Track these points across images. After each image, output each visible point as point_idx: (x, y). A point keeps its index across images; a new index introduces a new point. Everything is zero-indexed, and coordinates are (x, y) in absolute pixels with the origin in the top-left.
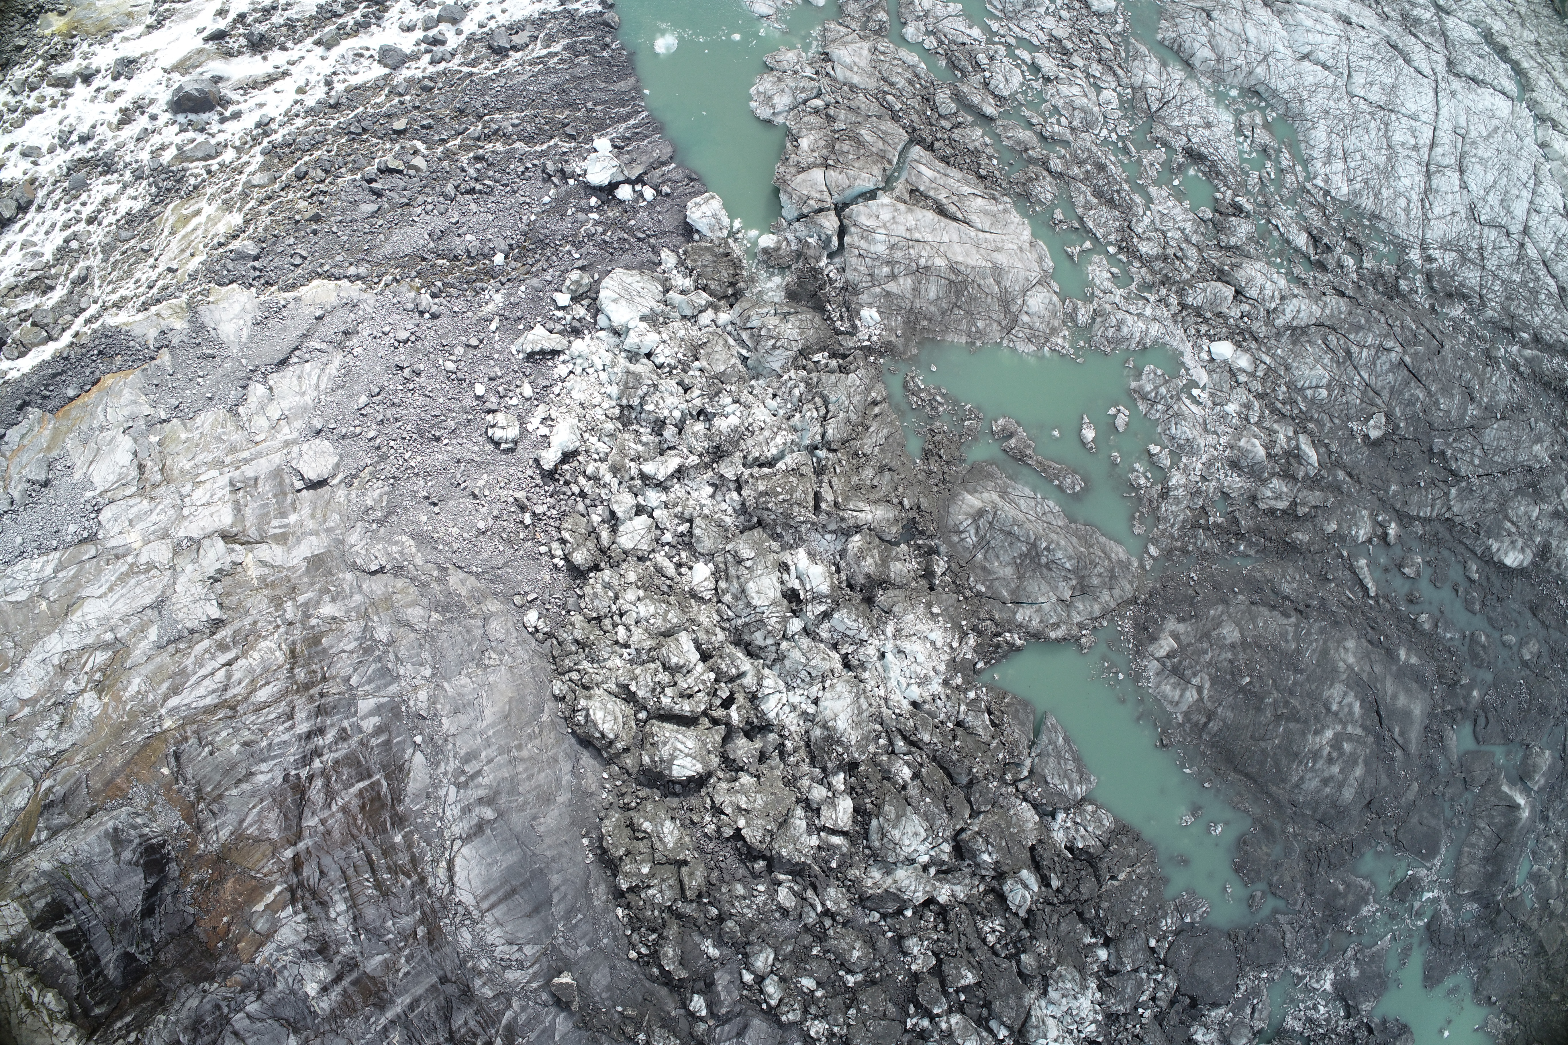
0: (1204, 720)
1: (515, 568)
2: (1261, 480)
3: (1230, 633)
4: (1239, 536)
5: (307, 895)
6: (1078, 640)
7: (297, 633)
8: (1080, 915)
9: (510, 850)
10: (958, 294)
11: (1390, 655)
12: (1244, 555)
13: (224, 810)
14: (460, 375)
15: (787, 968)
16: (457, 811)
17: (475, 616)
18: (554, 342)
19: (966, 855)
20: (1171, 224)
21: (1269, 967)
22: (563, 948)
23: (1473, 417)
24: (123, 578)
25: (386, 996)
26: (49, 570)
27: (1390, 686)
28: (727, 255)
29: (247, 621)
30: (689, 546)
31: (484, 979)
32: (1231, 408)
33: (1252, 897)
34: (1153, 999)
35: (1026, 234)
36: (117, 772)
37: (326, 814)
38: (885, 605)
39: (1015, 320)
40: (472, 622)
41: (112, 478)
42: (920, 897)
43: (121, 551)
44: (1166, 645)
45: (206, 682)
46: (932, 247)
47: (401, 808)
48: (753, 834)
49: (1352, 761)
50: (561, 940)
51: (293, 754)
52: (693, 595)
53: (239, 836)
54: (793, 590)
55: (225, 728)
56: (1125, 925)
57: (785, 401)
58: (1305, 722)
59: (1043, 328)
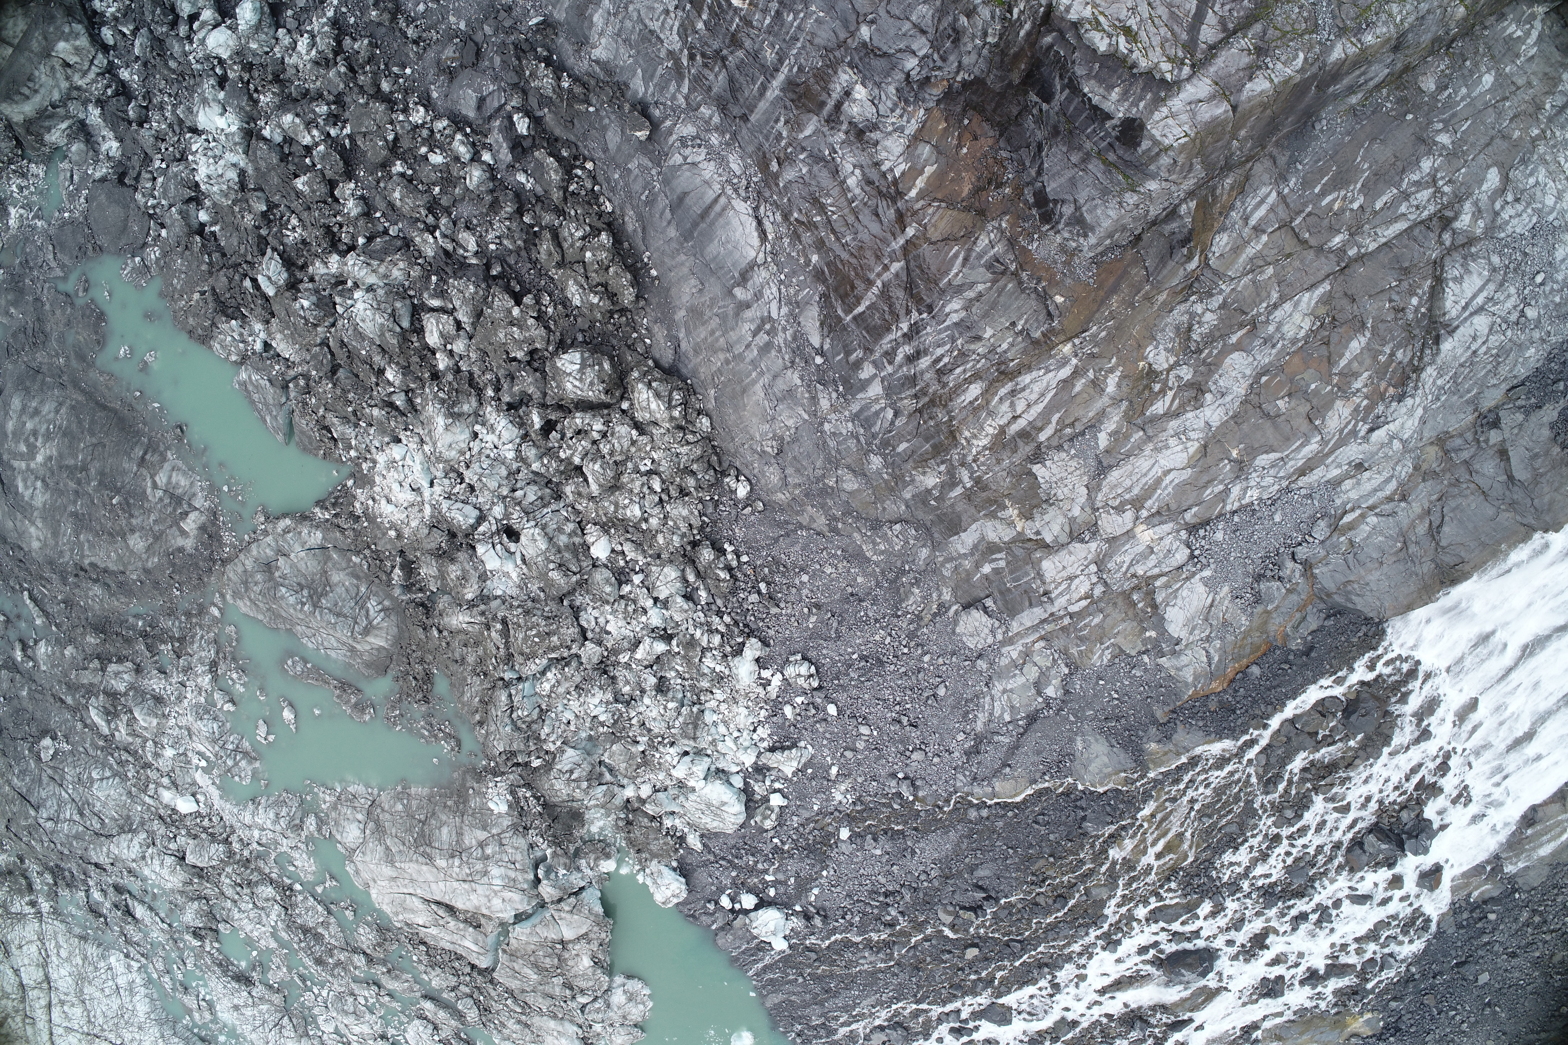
0: (148, 457)
1: (768, 537)
2: (135, 689)
3: (137, 542)
4: (145, 635)
5: (885, 191)
6: (267, 518)
7: (955, 455)
8: (224, 255)
9: (715, 258)
10: (422, 835)
12: (137, 616)
13: (989, 267)
14: (854, 723)
15: (456, 171)
16: (767, 293)
17: (795, 487)
18: (773, 760)
20: (252, 916)
21: (64, 224)
22: (650, 164)
24: (1148, 493)
25: (790, 96)
26: (1236, 491)
28: (640, 852)
29: (1006, 464)
30: (616, 571)
31: (712, 124)
32: (169, 753)
34: (154, 180)
35: (374, 895)
36: (1114, 290)
37: (885, 277)
38: (436, 533)
39: (369, 814)
40: (797, 481)
41: (1185, 593)
42: (351, 258)
43: (1156, 520)
44: (191, 524)
45: (1033, 397)
46: (451, 877)
47: (821, 288)
48: (501, 301)
49: (17, 435)
50: (654, 172)
51: (929, 334)
52: (604, 527)
53: (967, 242)
55: (1005, 352)
56: (186, 249)
57: (557, 719)
58: (61, 467)
59: (344, 810)
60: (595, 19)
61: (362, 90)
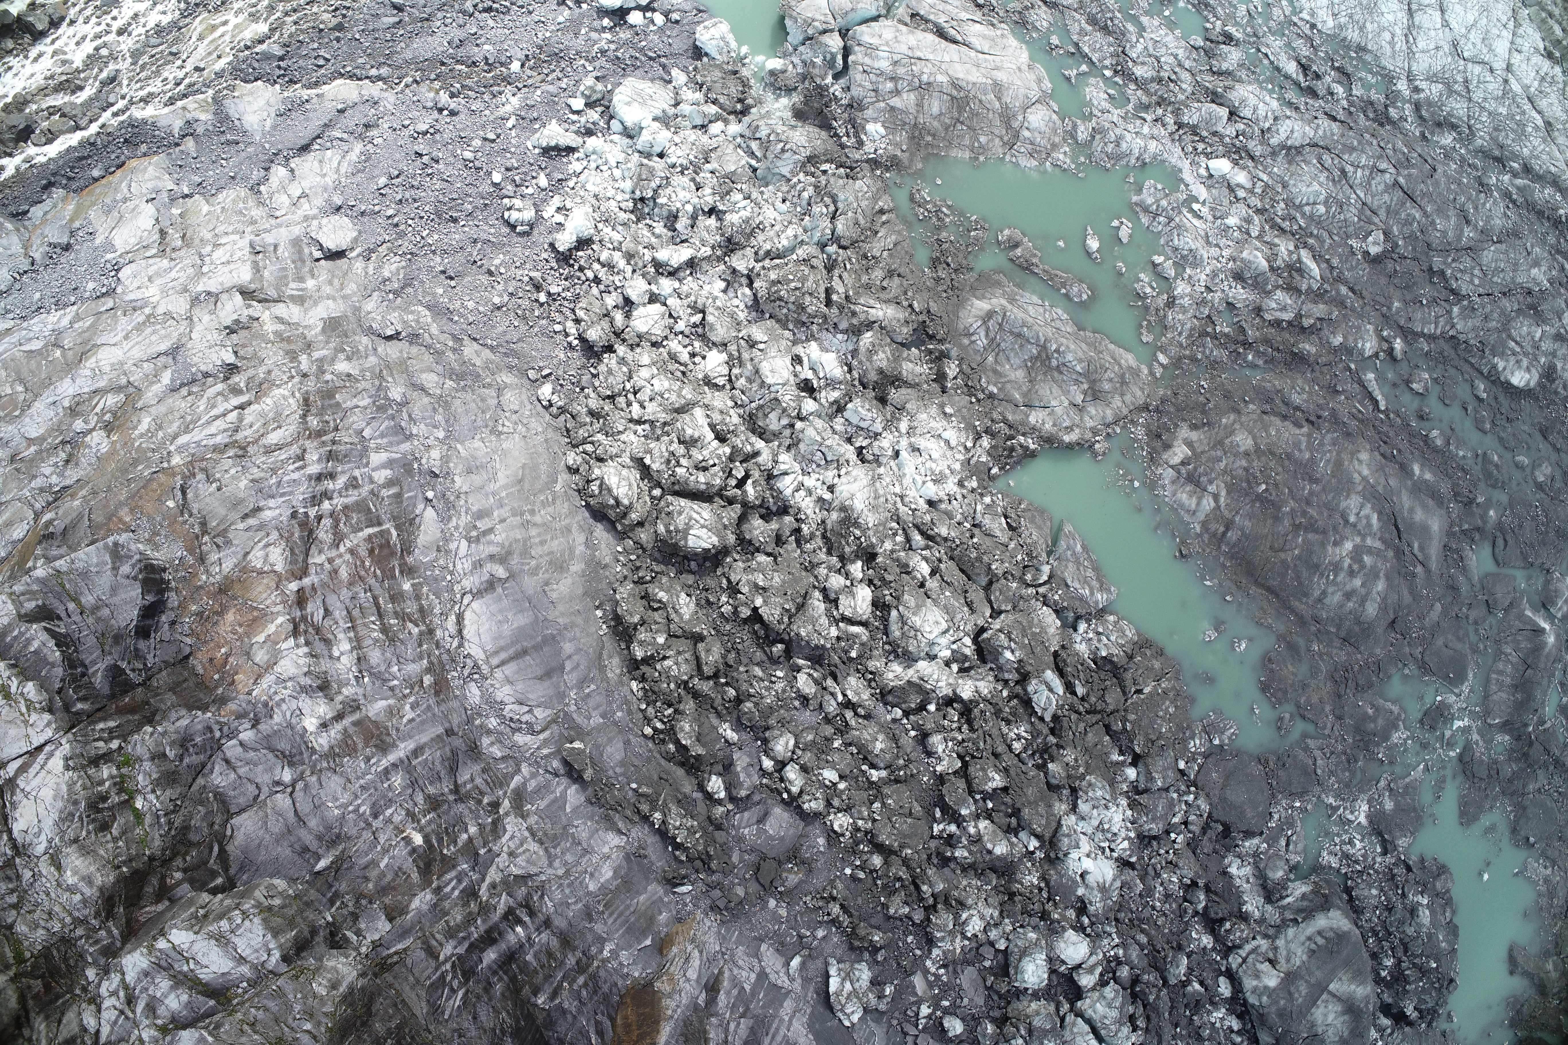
0: (1222, 529)
1: (530, 344)
2: (1265, 292)
3: (1243, 440)
4: (1247, 345)
5: (310, 630)
6: (1091, 447)
7: (311, 385)
8: (1107, 728)
9: (521, 611)
10: (961, 109)
11: (1404, 469)
12: (1253, 366)
13: (228, 543)
14: (478, 164)
15: (807, 757)
16: (468, 565)
17: (490, 385)
18: (570, 139)
19: (988, 657)
20: (1164, 50)
21: (1301, 795)
22: (575, 716)
23: (1469, 239)
24: (139, 328)
25: (388, 740)
26: (65, 322)
27: (1406, 501)
28: (735, 73)
29: (261, 372)
30: (703, 337)
31: (492, 739)
32: (1232, 221)
33: (1281, 719)
34: (1186, 823)
35: (1024, 56)
36: (121, 504)
37: (333, 553)
38: (898, 403)
39: (1017, 136)
40: (487, 391)
41: (133, 241)
42: (944, 690)
43: (139, 304)
44: (1179, 452)
45: (218, 423)
46: (934, 65)
47: (410, 560)
48: (771, 612)
49: (1373, 574)
50: (573, 708)
51: (302, 492)
52: (708, 382)
53: (244, 568)
54: (806, 381)
55: (234, 466)
56: (1153, 742)
57: (795, 205)
58: (1324, 532)
59: (1043, 142)
60: (610, 874)
61: (906, 862)
